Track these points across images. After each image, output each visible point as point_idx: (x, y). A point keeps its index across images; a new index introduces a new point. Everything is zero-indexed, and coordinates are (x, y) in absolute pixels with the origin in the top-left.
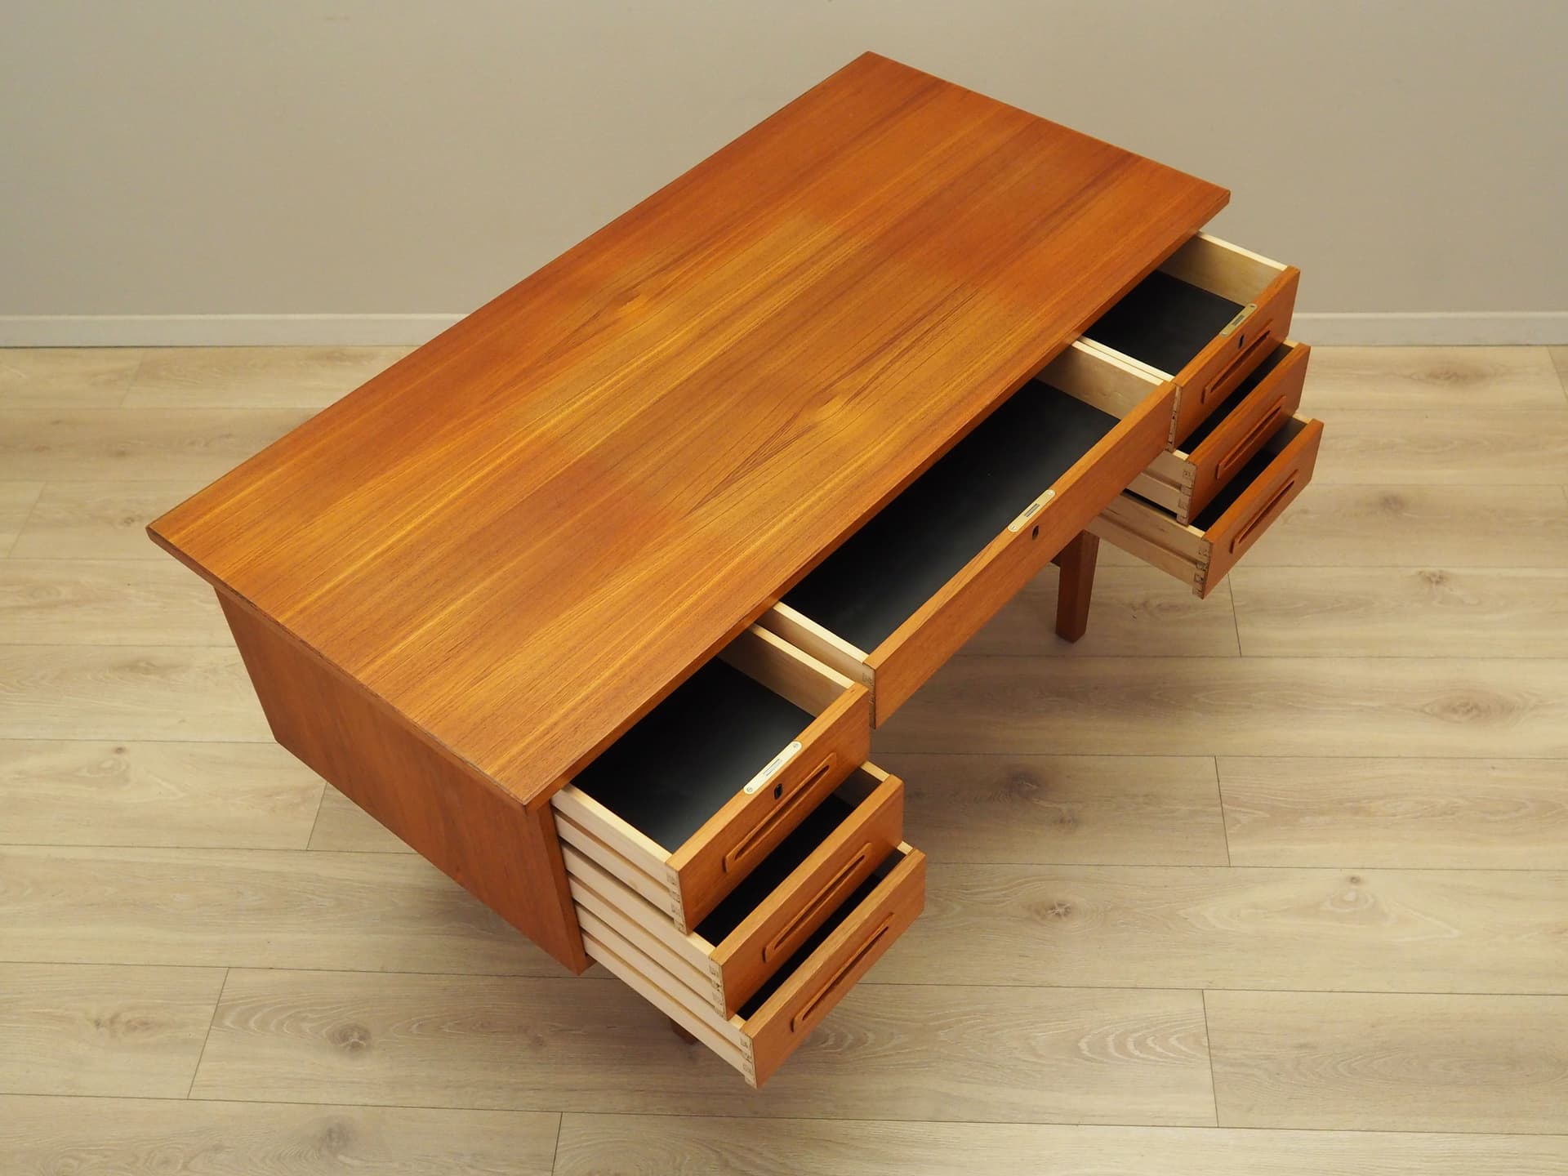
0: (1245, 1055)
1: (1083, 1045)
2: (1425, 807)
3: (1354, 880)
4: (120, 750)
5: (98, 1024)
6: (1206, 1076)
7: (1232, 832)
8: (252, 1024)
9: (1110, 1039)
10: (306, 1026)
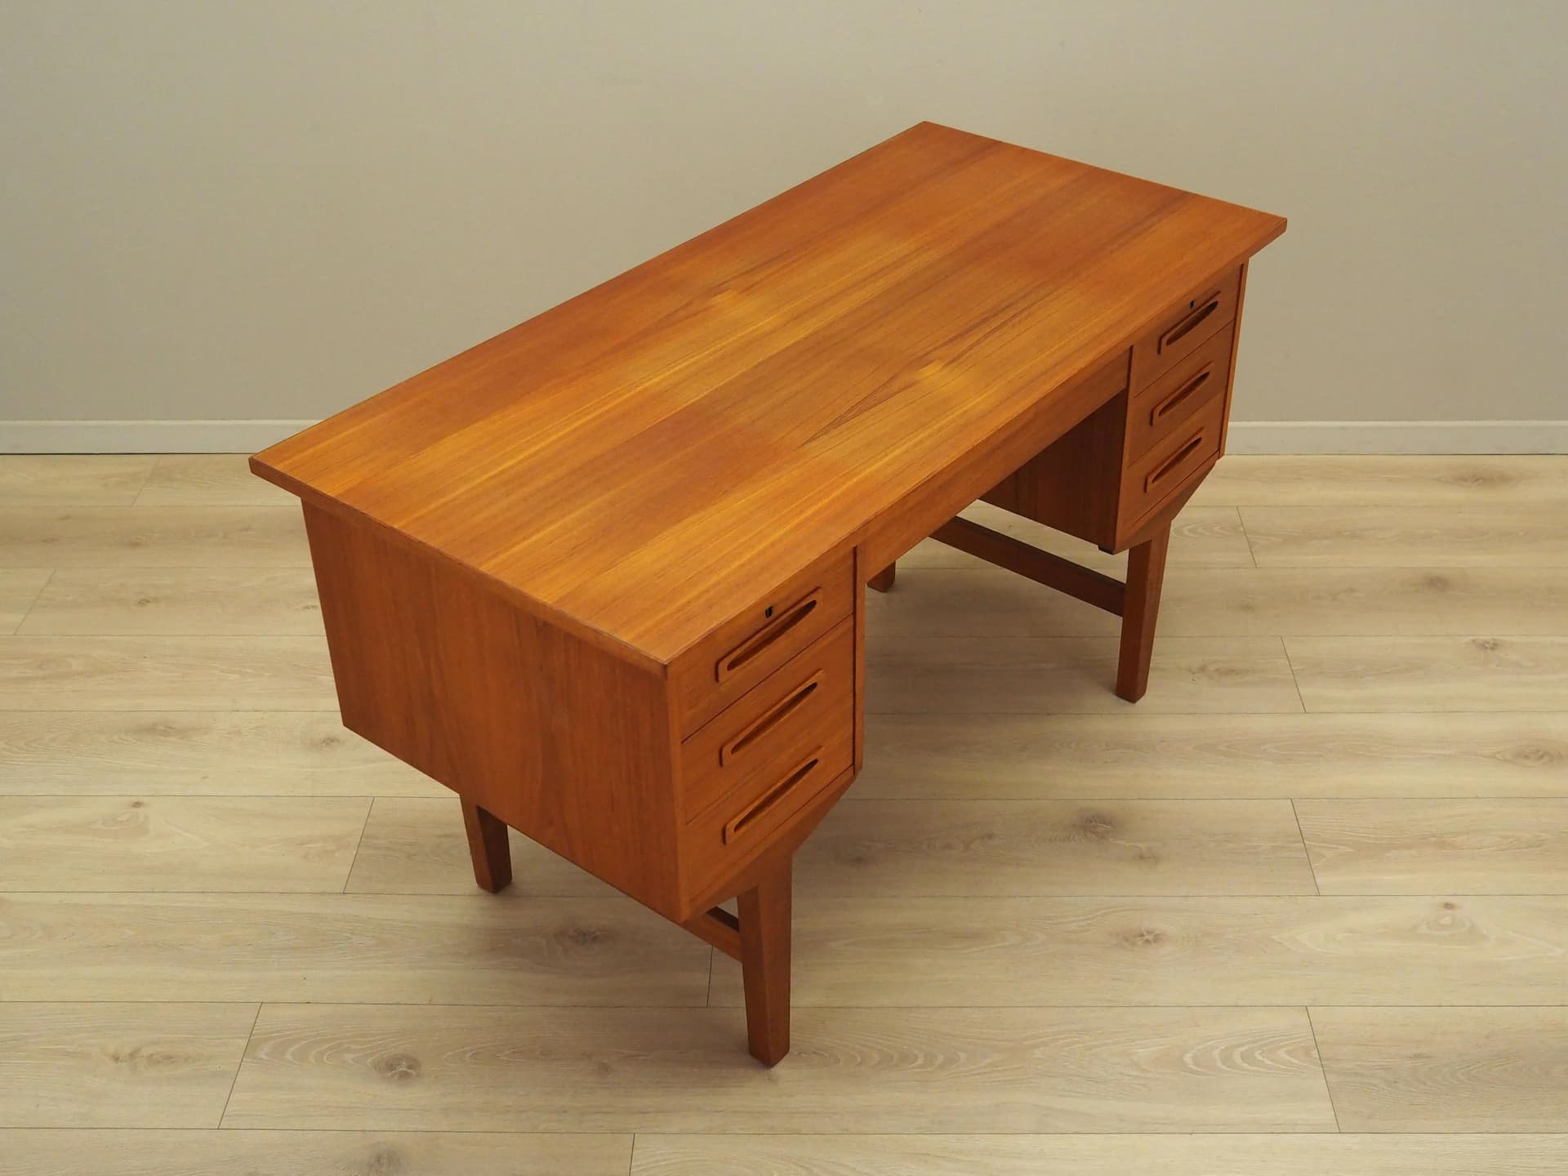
0: (1358, 1065)
1: (1188, 1058)
2: (1510, 840)
3: (1448, 906)
4: (137, 804)
5: (116, 1059)
6: (1320, 1085)
7: (1316, 865)
8: (289, 1057)
9: (1216, 1053)
10: (349, 1057)
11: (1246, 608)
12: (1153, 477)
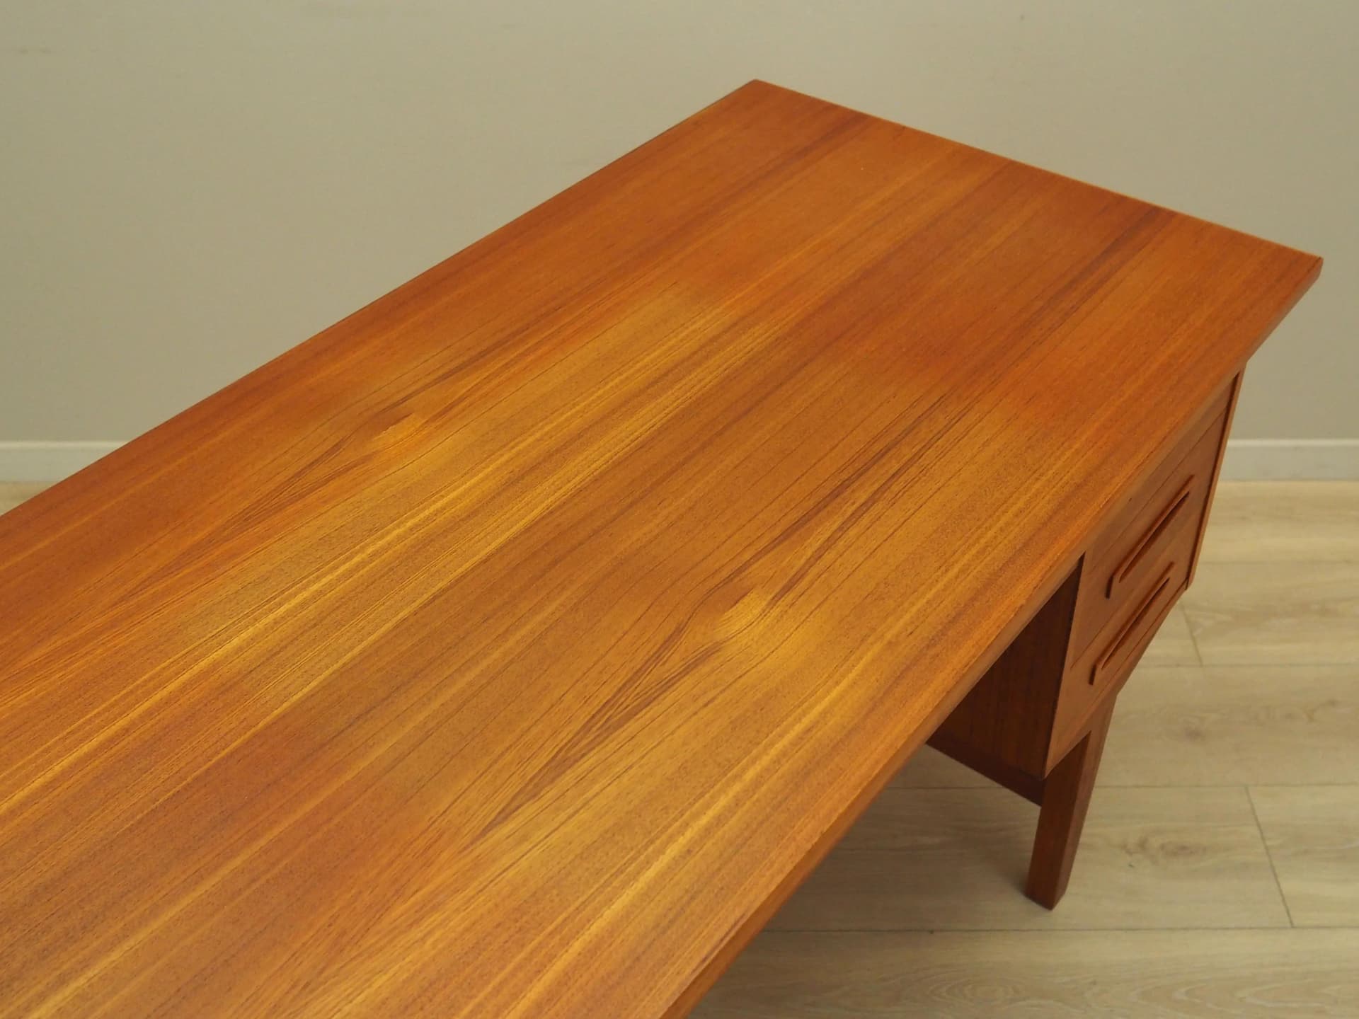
11: (1194, 735)
12: (1102, 664)
